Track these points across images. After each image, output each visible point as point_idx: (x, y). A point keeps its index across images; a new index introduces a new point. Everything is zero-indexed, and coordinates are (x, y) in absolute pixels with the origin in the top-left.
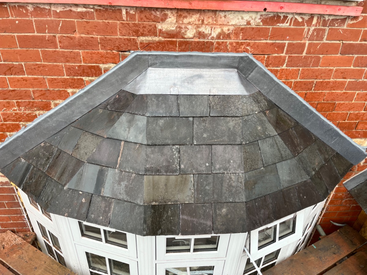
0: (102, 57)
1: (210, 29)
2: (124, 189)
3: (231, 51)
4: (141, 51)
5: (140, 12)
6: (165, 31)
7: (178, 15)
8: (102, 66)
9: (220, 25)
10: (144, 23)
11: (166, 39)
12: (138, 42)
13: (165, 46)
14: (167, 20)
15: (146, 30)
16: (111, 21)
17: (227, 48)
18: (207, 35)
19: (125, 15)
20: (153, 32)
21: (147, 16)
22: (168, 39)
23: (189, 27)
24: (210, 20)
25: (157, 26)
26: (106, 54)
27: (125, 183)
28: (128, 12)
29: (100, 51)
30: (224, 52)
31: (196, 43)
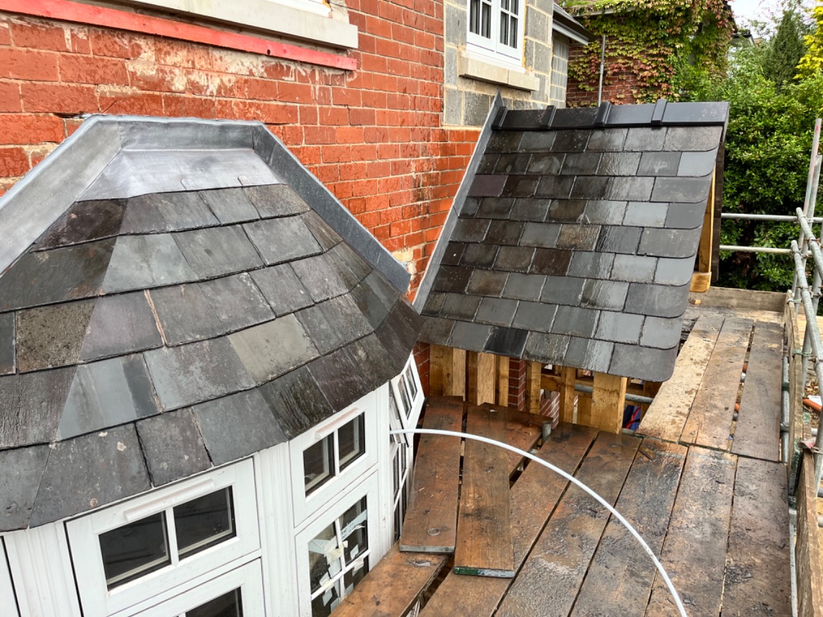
0: (28, 127)
1: (206, 77)
2: (203, 377)
3: (240, 118)
4: (104, 114)
5: (96, 38)
6: (140, 76)
7: (157, 49)
8: (29, 150)
9: (218, 72)
10: (105, 58)
11: (144, 92)
12: (97, 95)
13: (144, 104)
14: (141, 56)
15: (109, 72)
16: (43, 51)
17: (233, 113)
18: (203, 87)
19: (70, 41)
20: (121, 77)
21: (108, 45)
22: (148, 92)
23: (176, 71)
24: (203, 63)
25: (126, 66)
26: (35, 122)
27: (198, 364)
28: (76, 35)
29: (23, 114)
30: (231, 118)
31: (191, 101)
